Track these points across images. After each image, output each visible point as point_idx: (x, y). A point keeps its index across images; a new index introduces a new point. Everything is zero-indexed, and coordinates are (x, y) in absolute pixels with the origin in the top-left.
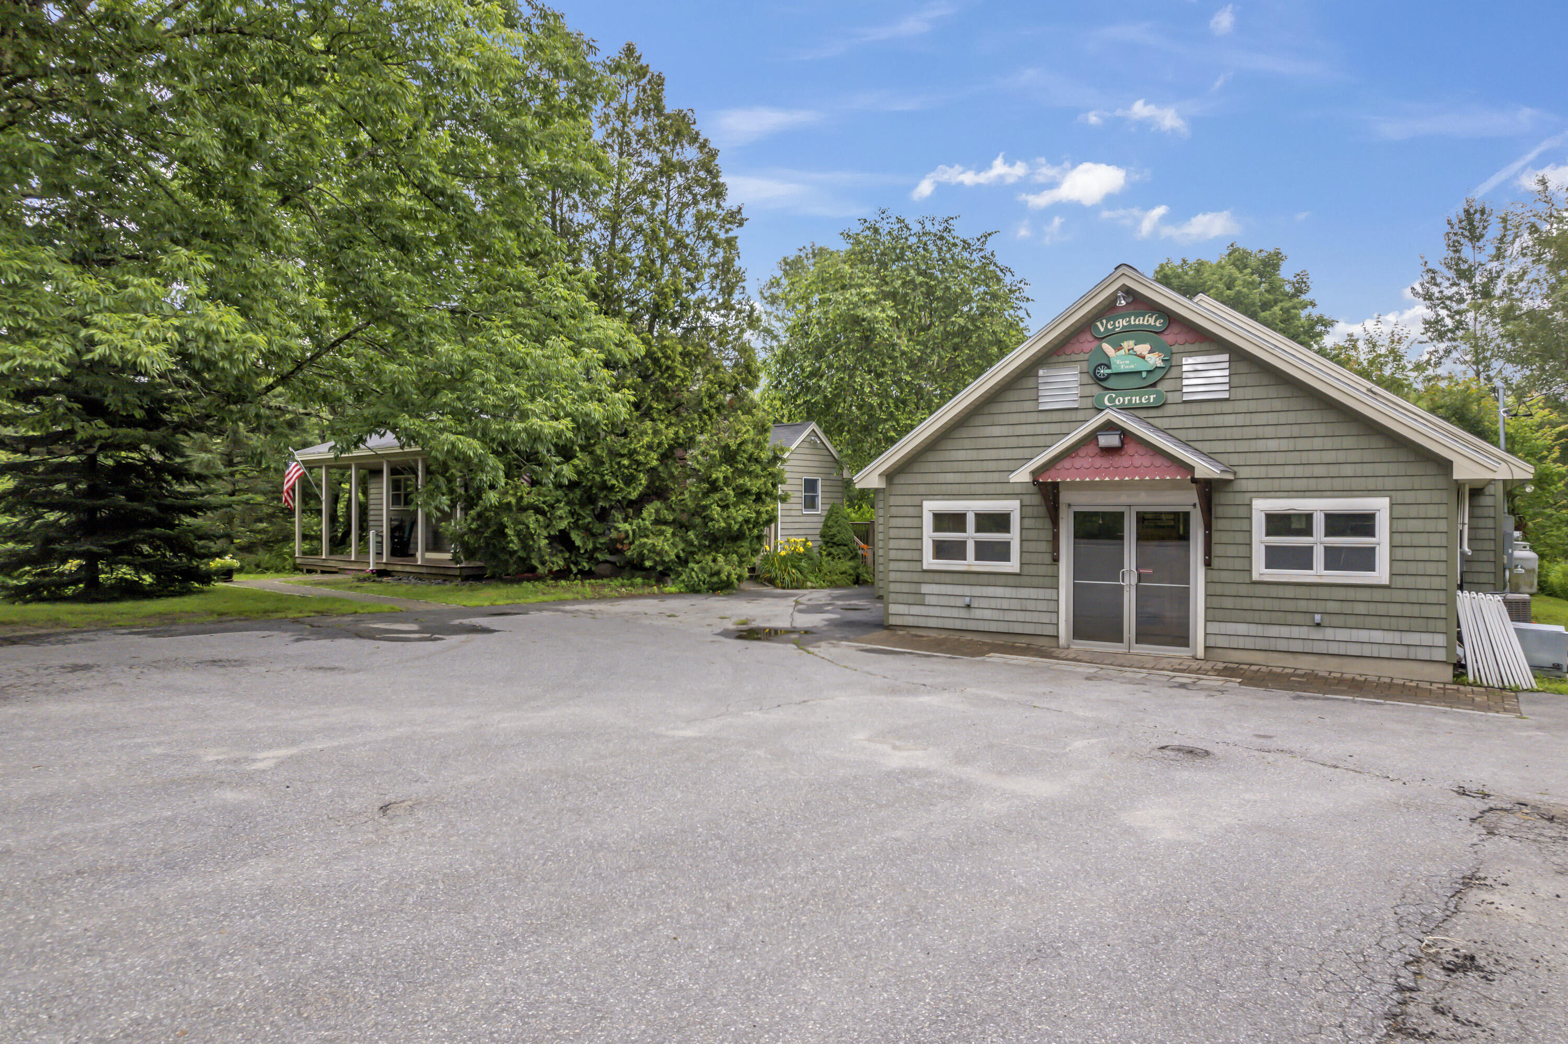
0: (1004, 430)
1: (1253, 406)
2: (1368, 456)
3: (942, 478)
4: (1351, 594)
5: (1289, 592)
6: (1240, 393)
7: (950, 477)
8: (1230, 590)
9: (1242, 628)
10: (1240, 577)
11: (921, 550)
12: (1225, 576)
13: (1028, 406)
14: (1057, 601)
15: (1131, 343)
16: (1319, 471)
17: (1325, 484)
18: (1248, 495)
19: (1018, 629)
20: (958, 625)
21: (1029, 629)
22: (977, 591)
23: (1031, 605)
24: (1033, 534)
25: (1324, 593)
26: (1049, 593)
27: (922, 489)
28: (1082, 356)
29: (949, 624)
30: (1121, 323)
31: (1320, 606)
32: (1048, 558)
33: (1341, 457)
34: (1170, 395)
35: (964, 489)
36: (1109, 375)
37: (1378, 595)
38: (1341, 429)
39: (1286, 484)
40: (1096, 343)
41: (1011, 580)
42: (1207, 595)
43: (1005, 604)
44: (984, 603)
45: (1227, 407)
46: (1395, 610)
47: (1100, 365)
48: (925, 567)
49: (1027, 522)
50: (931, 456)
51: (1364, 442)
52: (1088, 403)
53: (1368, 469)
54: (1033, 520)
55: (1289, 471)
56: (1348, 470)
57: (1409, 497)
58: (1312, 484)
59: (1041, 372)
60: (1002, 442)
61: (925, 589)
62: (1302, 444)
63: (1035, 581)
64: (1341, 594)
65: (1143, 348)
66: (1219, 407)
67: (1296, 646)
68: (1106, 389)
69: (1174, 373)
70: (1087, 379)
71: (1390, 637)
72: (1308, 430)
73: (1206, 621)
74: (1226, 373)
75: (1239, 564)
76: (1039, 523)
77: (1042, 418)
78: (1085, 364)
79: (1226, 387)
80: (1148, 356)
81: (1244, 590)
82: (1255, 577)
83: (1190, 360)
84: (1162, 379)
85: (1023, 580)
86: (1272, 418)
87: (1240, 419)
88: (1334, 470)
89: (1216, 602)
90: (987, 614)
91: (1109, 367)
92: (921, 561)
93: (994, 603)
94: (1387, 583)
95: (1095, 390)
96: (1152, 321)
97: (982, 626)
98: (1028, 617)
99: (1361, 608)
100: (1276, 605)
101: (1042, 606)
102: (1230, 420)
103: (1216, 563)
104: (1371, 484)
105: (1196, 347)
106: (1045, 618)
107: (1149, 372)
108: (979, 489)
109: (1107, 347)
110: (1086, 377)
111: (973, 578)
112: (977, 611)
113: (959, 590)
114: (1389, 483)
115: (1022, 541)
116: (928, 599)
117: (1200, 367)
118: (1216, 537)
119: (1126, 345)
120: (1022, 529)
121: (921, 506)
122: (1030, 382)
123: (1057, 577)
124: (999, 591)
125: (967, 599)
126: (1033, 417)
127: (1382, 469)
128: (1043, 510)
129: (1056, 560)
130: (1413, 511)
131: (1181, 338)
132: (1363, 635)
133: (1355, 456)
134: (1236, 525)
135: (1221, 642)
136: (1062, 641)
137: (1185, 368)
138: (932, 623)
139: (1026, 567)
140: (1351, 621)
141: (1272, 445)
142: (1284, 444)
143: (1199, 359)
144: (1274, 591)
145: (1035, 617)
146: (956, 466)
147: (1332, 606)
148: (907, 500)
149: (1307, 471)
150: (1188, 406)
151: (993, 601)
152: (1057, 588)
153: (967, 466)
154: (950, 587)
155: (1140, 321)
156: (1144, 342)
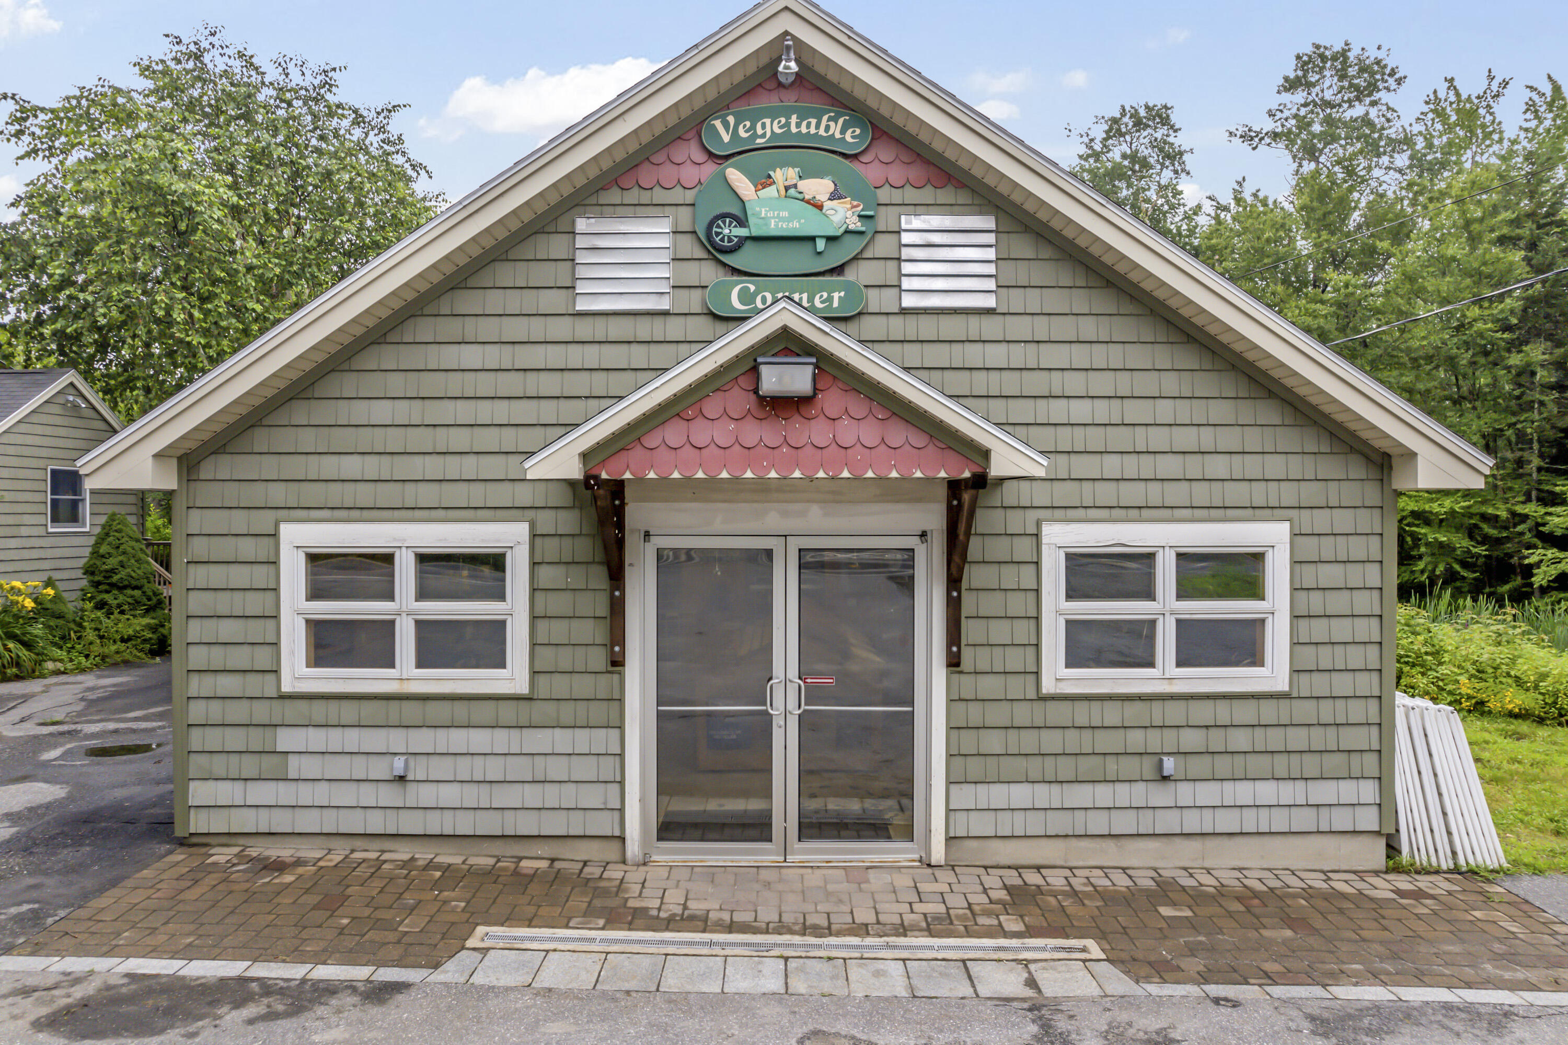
0: (493, 356)
1: (1041, 327)
2: (1253, 439)
3: (329, 466)
4: (1223, 712)
5: (1112, 714)
6: (1017, 301)
7: (351, 466)
8: (997, 714)
9: (1020, 794)
10: (1017, 687)
11: (276, 644)
12: (989, 686)
13: (551, 301)
14: (621, 756)
15: (792, 174)
16: (1169, 466)
17: (1176, 494)
18: (1032, 515)
19: (526, 825)
20: (376, 823)
21: (555, 825)
22: (422, 740)
23: (557, 767)
24: (558, 603)
25: (1174, 713)
26: (602, 739)
27: (278, 494)
28: (677, 195)
29: (353, 823)
30: (769, 128)
31: (1169, 740)
32: (598, 659)
33: (1207, 438)
34: (873, 294)
35: (388, 494)
36: (743, 240)
37: (1268, 712)
38: (1206, 384)
39: (1106, 493)
40: (710, 168)
41: (507, 712)
42: (951, 728)
43: (494, 768)
44: (441, 768)
45: (990, 328)
46: (1297, 739)
47: (723, 216)
48: (286, 688)
49: (547, 575)
50: (300, 412)
51: (1247, 411)
52: (694, 300)
53: (1252, 466)
54: (562, 569)
55: (1112, 466)
56: (1218, 466)
57: (1321, 521)
58: (1154, 493)
59: (581, 225)
60: (484, 384)
61: (286, 740)
62: (1136, 411)
63: (567, 712)
64: (1203, 713)
65: (819, 187)
66: (974, 326)
67: (1124, 823)
68: (736, 271)
69: (883, 246)
70: (689, 247)
71: (1289, 792)
72: (1146, 384)
73: (949, 783)
74: (991, 254)
75: (1015, 659)
76: (576, 577)
77: (584, 329)
78: (685, 214)
79: (991, 284)
80: (828, 204)
81: (1022, 714)
82: (1048, 686)
83: (917, 222)
84: (855, 258)
85: (540, 711)
86: (1080, 356)
87: (1018, 355)
88: (1194, 466)
89: (968, 742)
90: (449, 795)
91: (742, 222)
92: (276, 672)
93: (464, 768)
94: (1286, 688)
95: (709, 273)
96: (835, 130)
97: (434, 824)
98: (552, 796)
99: (1240, 740)
100: (1086, 741)
101: (585, 769)
102: (996, 355)
103: (967, 656)
104: (1259, 494)
105: (927, 195)
106: (592, 797)
107: (830, 239)
108: (427, 495)
109: (735, 176)
110: (687, 241)
111: (411, 710)
112: (425, 789)
113: (375, 740)
114: (1288, 494)
115: (534, 618)
116: (295, 766)
117: (936, 238)
118: (968, 604)
119: (783, 175)
120: (534, 590)
121: (275, 535)
122: (556, 246)
123: (621, 700)
124: (479, 739)
125: (399, 764)
126: (561, 329)
127: (1275, 466)
128: (585, 548)
129: (617, 662)
130: (1328, 547)
131: (896, 174)
132: (1243, 792)
133: (1229, 439)
134: (1009, 578)
135: (981, 825)
136: (633, 848)
137: (906, 238)
138: (308, 822)
139: (542, 680)
140: (1223, 765)
141: (1080, 411)
142: (1102, 411)
143: (935, 221)
144: (1082, 714)
145: (568, 795)
146: (366, 440)
147: (1191, 739)
148: (239, 521)
149: (1146, 466)
150: (911, 320)
151: (463, 762)
152: (621, 728)
153: (394, 440)
154: (353, 734)
155: (809, 127)
156: (819, 175)
